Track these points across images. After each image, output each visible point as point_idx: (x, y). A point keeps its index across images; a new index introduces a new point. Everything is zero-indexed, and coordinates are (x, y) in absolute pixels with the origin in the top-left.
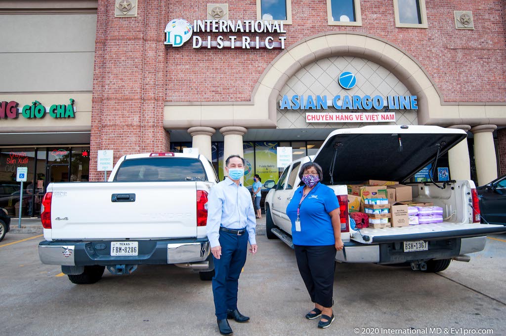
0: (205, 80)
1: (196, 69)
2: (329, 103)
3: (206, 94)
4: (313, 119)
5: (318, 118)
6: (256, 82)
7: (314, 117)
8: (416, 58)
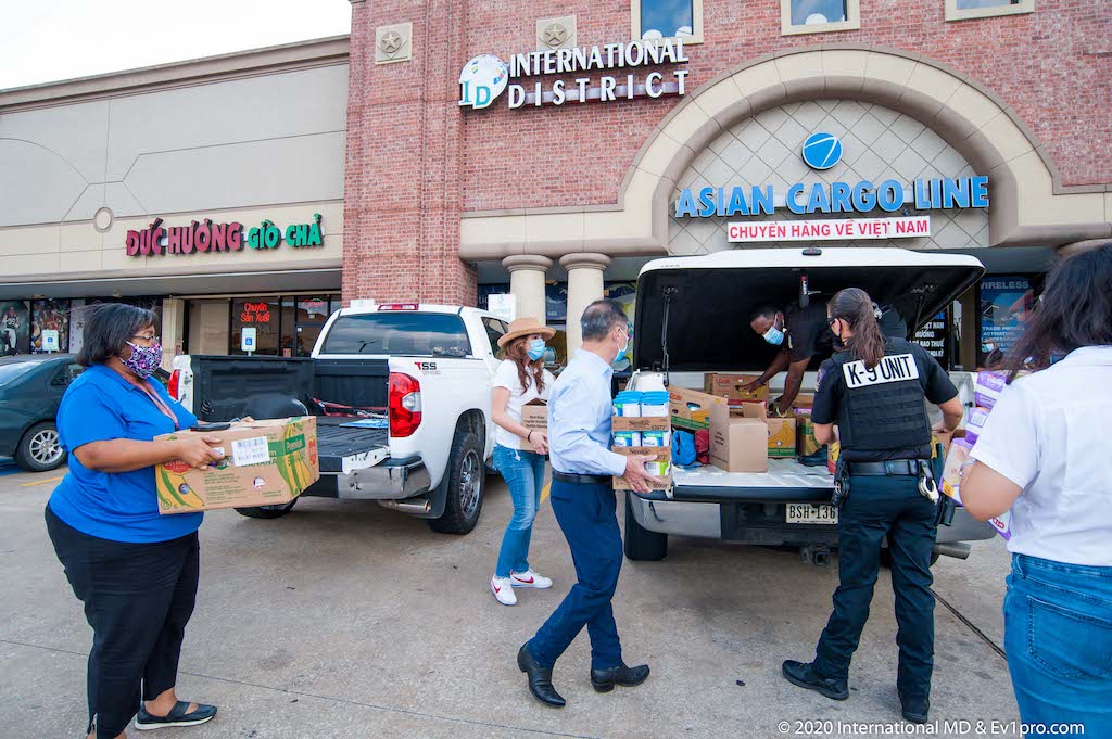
0: (533, 167)
1: (517, 147)
2: (779, 201)
3: (534, 193)
4: (744, 234)
5: (753, 233)
6: (627, 165)
7: (746, 232)
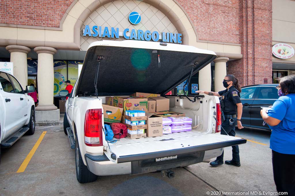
0: (21, 7)
2: (121, 34)
3: (21, 18)
6: (64, 12)
8: (183, 7)
